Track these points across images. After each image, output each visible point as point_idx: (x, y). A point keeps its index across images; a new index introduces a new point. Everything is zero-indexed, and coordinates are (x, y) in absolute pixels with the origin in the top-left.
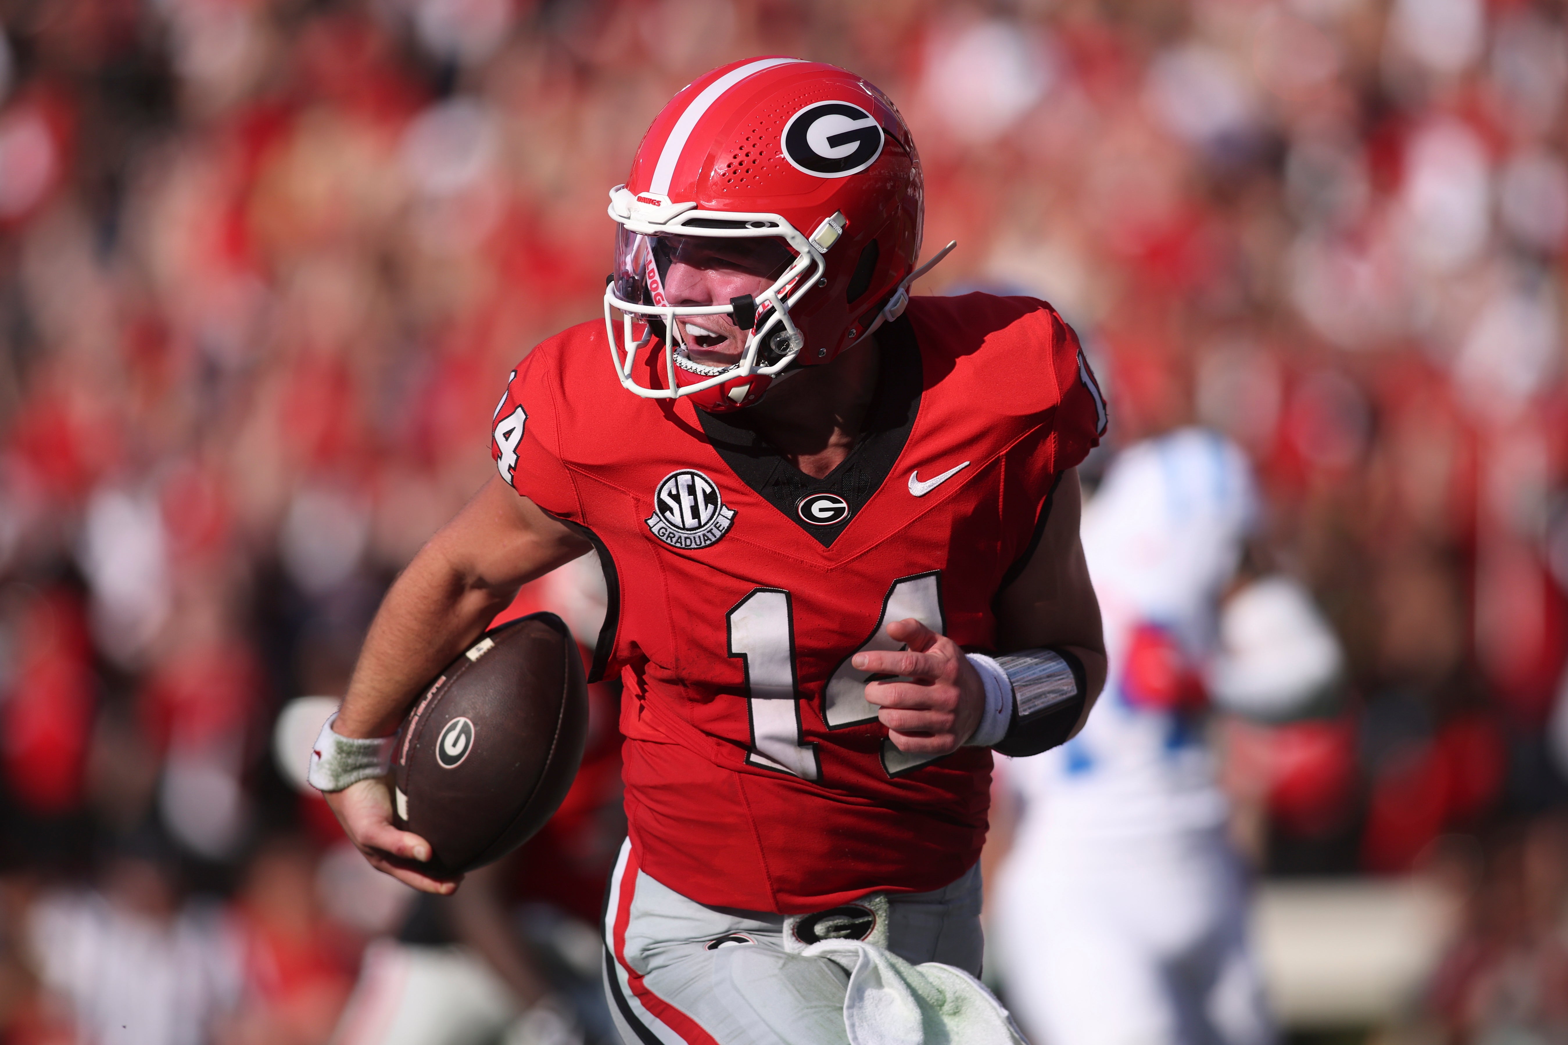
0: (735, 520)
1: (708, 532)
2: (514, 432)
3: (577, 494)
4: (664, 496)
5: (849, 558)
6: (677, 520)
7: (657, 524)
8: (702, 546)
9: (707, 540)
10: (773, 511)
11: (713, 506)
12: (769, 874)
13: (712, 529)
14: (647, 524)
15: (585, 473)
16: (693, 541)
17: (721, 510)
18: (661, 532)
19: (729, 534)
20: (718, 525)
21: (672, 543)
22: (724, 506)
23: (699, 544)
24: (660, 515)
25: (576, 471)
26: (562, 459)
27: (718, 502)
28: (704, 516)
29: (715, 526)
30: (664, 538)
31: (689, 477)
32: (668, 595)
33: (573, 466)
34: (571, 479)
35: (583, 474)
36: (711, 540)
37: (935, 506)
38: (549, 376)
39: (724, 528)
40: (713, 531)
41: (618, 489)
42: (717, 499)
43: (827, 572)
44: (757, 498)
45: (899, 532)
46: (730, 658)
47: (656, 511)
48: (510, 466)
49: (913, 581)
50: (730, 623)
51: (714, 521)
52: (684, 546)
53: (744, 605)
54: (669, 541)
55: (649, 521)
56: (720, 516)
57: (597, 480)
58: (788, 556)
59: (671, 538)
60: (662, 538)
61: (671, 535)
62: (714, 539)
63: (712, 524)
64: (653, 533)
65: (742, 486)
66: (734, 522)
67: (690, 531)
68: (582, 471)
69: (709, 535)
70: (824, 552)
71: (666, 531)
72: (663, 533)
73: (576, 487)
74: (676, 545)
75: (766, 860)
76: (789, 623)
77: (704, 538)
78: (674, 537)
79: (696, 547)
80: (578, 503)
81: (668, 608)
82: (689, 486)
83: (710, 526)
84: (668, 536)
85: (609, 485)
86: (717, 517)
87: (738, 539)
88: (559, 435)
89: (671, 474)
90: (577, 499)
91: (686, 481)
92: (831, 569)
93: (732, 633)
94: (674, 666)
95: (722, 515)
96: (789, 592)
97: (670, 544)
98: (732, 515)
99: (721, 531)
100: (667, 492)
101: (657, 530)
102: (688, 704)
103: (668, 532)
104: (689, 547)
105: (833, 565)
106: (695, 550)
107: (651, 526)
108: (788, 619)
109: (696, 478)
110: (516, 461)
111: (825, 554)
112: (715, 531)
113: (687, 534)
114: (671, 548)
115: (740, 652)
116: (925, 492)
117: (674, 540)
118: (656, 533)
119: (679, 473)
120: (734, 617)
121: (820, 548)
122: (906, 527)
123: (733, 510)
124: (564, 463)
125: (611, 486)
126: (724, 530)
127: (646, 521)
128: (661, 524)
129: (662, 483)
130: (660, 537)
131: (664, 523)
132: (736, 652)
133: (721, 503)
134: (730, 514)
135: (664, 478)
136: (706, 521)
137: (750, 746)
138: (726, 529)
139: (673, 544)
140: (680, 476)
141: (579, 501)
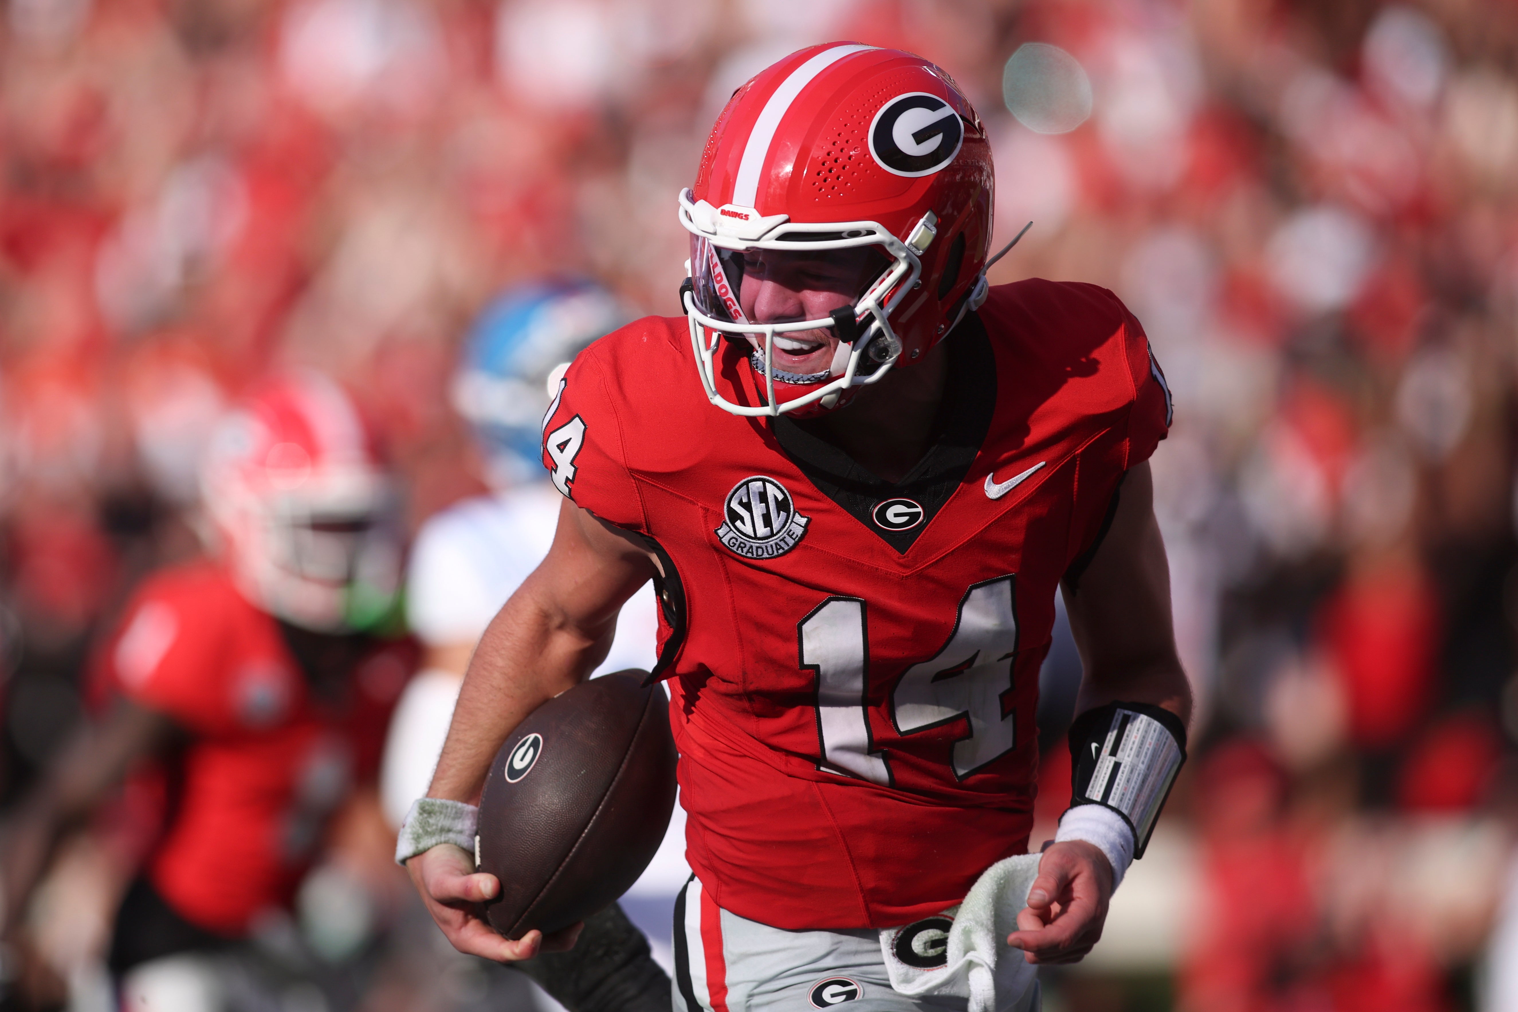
0: (808, 528)
1: (780, 541)
2: (570, 443)
3: (642, 504)
4: (735, 505)
5: (924, 564)
6: (748, 529)
7: (727, 534)
8: (774, 555)
9: (779, 549)
10: (847, 517)
11: (785, 514)
12: (862, 886)
13: (785, 537)
14: (717, 534)
15: (652, 482)
16: (765, 551)
17: (793, 517)
18: (731, 542)
19: (803, 543)
20: (791, 533)
21: (742, 554)
22: (797, 513)
23: (771, 553)
24: (730, 525)
25: (642, 481)
26: (628, 468)
27: (790, 509)
28: (776, 525)
29: (788, 534)
30: (734, 549)
31: (760, 483)
32: (735, 607)
33: (639, 476)
34: (636, 489)
35: (649, 484)
36: (783, 549)
37: (1011, 508)
38: (606, 383)
39: (797, 536)
40: (785, 539)
41: (685, 498)
42: (790, 506)
43: (902, 579)
44: (830, 504)
45: (975, 536)
46: (801, 670)
47: (726, 520)
48: (567, 479)
49: (988, 586)
50: (802, 633)
51: (787, 529)
52: (755, 556)
53: (817, 614)
54: (739, 551)
55: (719, 531)
56: (793, 524)
57: (664, 490)
58: (863, 564)
59: (742, 548)
60: (732, 548)
61: (742, 545)
62: (786, 548)
63: (785, 532)
64: (724, 544)
65: (815, 491)
66: (808, 530)
67: (762, 540)
68: (649, 480)
69: (782, 544)
70: (899, 559)
71: (737, 541)
72: (733, 543)
73: (641, 497)
74: (748, 556)
75: (856, 871)
76: (863, 632)
77: (776, 547)
78: (745, 547)
79: (768, 556)
80: (642, 514)
81: (735, 620)
82: (760, 494)
83: (783, 534)
84: (739, 546)
85: (676, 494)
86: (790, 525)
87: (811, 548)
88: (623, 443)
89: (742, 482)
90: (642, 510)
91: (758, 488)
92: (906, 577)
93: (804, 644)
94: (742, 680)
95: (795, 523)
96: (865, 601)
97: (740, 555)
98: (805, 522)
99: (794, 539)
100: (737, 501)
101: (727, 541)
102: (753, 717)
103: (738, 542)
104: (761, 557)
105: (908, 572)
106: (767, 560)
107: (721, 536)
108: (863, 628)
109: (767, 484)
110: (574, 473)
111: (901, 561)
112: (788, 539)
113: (759, 543)
114: (742, 559)
115: (812, 664)
116: (1002, 494)
117: (745, 550)
118: (727, 544)
119: (751, 480)
120: (806, 627)
121: (895, 554)
122: (982, 531)
123: (806, 517)
124: (630, 472)
125: (679, 495)
126: (797, 539)
127: (716, 531)
128: (731, 534)
129: (732, 490)
130: (731, 547)
131: (735, 533)
132: (808, 664)
133: (794, 510)
134: (803, 521)
135: (734, 486)
136: (779, 529)
137: (819, 758)
138: (800, 537)
139: (744, 554)
140: (751, 483)
141: (644, 512)
